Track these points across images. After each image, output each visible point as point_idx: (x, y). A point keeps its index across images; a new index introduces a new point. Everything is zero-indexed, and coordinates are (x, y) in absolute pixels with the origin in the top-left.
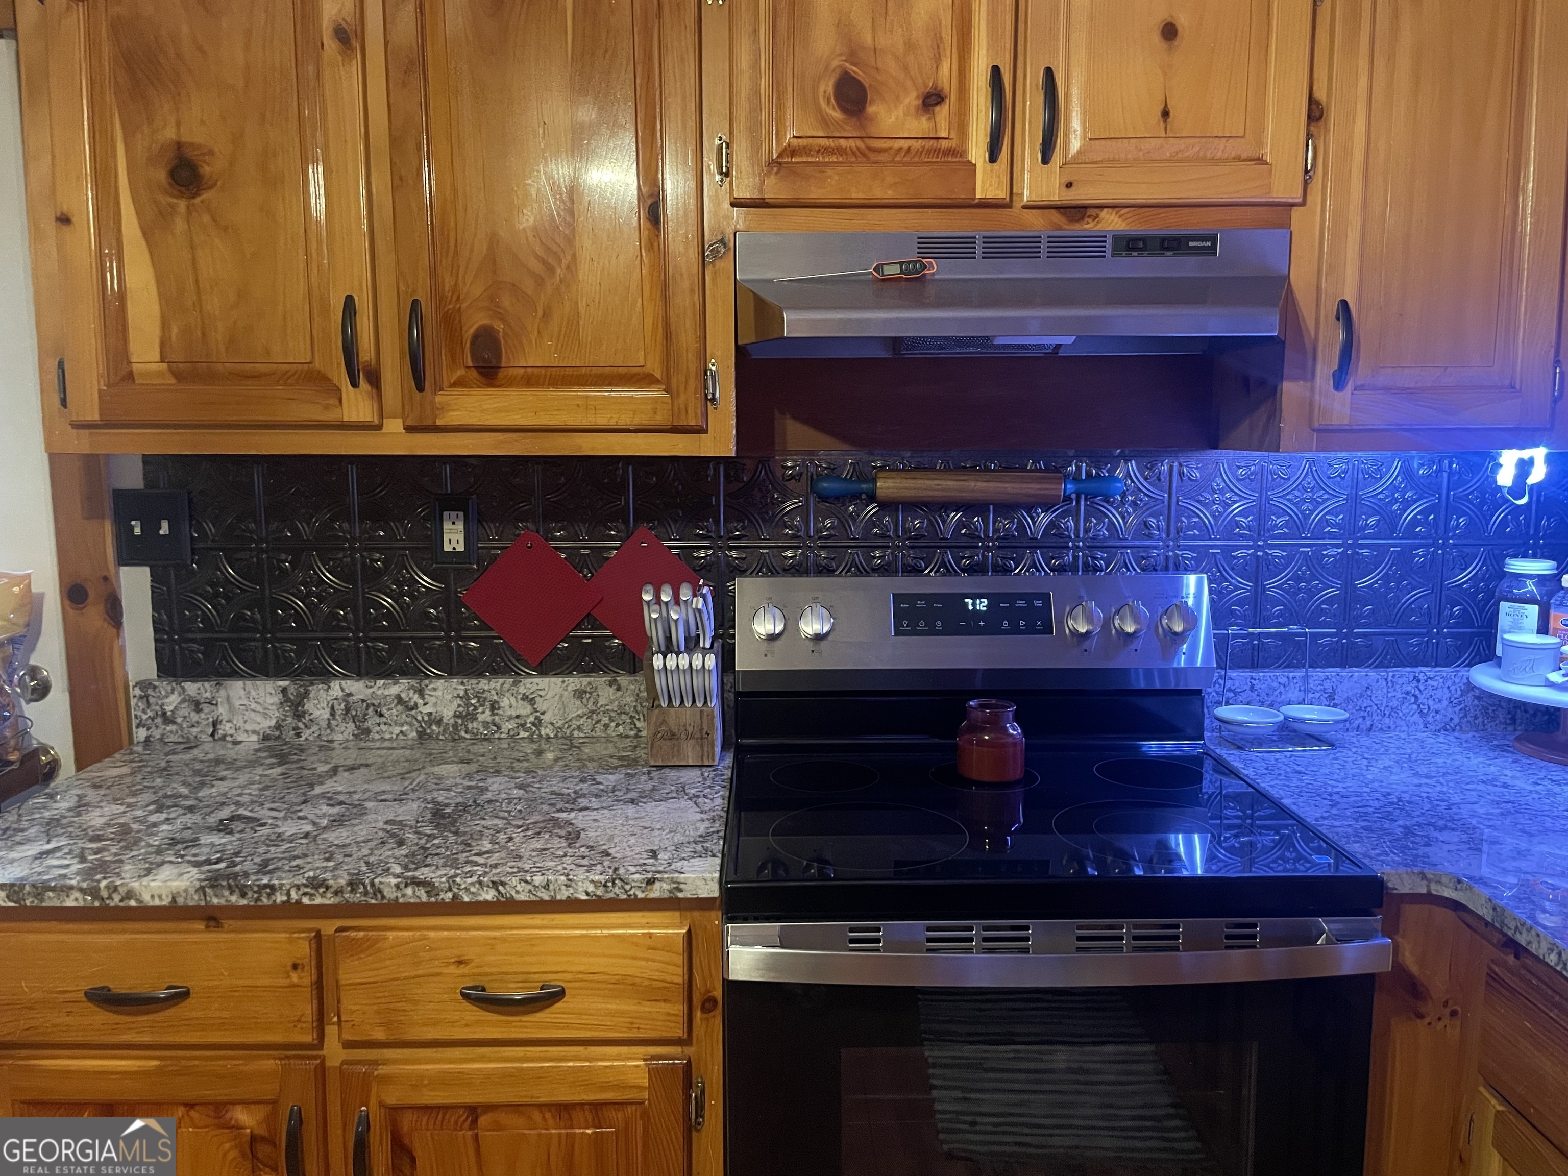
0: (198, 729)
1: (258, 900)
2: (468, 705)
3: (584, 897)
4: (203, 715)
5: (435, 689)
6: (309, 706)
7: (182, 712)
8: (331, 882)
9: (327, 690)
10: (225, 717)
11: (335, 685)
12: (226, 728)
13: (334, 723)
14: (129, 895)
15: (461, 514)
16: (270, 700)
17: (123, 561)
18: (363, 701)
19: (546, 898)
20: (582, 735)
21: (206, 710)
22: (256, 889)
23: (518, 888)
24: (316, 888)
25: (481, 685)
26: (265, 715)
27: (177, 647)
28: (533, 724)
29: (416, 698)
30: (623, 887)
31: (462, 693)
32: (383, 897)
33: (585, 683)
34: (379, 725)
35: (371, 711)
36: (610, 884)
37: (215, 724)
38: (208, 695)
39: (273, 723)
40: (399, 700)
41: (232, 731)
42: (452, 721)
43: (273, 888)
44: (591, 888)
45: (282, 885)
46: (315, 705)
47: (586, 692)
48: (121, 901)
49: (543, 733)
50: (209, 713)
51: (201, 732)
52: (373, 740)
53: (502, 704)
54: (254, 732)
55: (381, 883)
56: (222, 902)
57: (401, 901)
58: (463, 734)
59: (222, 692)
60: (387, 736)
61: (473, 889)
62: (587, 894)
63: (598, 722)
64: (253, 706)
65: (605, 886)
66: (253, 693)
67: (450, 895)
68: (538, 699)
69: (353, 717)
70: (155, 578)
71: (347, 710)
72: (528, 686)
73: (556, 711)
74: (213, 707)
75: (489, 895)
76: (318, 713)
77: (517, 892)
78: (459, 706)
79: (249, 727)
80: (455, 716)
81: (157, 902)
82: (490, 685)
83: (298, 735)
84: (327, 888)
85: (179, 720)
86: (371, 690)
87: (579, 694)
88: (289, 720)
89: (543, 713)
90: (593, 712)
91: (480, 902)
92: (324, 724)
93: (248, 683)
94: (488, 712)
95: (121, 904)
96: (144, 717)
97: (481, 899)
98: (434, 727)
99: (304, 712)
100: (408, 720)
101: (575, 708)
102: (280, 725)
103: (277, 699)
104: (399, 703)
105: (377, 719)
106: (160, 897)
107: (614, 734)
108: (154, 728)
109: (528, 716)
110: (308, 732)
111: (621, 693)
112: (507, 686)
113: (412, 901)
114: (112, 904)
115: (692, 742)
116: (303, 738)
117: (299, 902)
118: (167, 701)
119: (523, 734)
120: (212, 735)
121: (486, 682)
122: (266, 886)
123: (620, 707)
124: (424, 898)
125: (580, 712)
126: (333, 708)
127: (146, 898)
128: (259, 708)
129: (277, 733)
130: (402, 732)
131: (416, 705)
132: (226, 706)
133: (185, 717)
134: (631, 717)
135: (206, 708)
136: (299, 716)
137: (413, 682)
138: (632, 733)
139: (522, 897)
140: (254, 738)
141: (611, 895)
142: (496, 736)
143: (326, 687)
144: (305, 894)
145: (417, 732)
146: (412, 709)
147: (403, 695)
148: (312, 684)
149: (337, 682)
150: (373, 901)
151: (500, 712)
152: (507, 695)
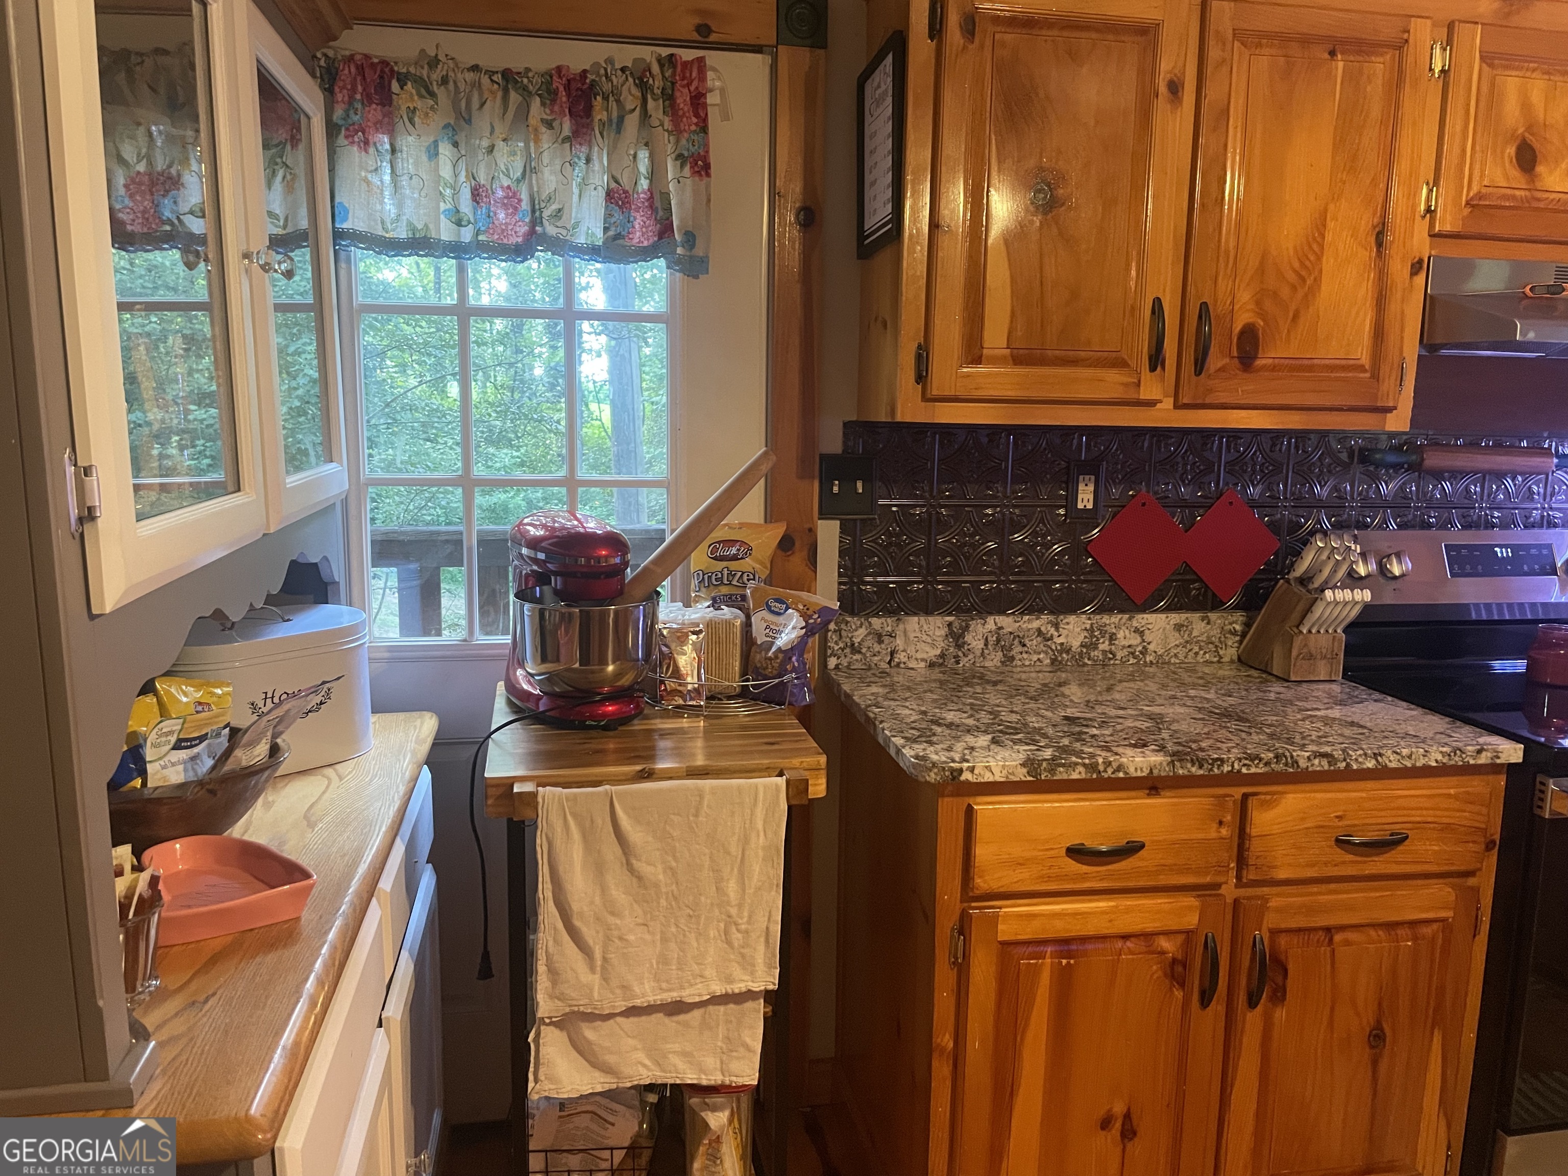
0: (879, 658)
1: (1211, 770)
2: (1092, 636)
3: (1434, 764)
4: (883, 646)
5: (1068, 623)
6: (968, 638)
7: (866, 644)
8: (1263, 756)
9: (984, 625)
10: (901, 648)
11: (990, 620)
12: (901, 657)
13: (986, 651)
14: (1120, 768)
15: (1093, 477)
16: (938, 633)
17: (824, 514)
18: (1011, 633)
19: (1409, 765)
20: (1178, 661)
21: (886, 641)
22: (1210, 761)
23: (1392, 758)
24: (1252, 760)
25: (1104, 620)
26: (933, 646)
27: (855, 588)
28: (1141, 652)
29: (1052, 631)
30: (1461, 756)
31: (1088, 627)
32: (1298, 766)
33: (1183, 618)
34: (1021, 653)
35: (1016, 642)
36: (1452, 754)
37: (892, 653)
38: (889, 629)
39: (938, 652)
40: (1039, 632)
41: (905, 660)
42: (1079, 650)
43: (1222, 761)
44: (1440, 757)
45: (1229, 758)
46: (974, 637)
47: (1183, 626)
48: (1113, 773)
49: (1148, 660)
50: (889, 644)
51: (880, 660)
52: (1016, 666)
53: (1119, 636)
54: (922, 660)
55: (1298, 756)
56: (1186, 772)
57: (1310, 769)
58: (1086, 661)
59: (901, 626)
60: (1027, 663)
61: (1360, 760)
62: (1437, 761)
63: (1190, 650)
64: (925, 637)
65: (1449, 755)
66: (925, 627)
67: (1344, 764)
68: (1147, 632)
69: (1002, 647)
70: (843, 530)
71: (998, 641)
72: (1140, 620)
73: (1160, 641)
74: (892, 639)
75: (1370, 764)
76: (975, 643)
77: (1390, 761)
78: (1085, 637)
79: (919, 656)
80: (1082, 646)
81: (1139, 774)
82: (1111, 620)
83: (958, 663)
84: (1261, 760)
85: (864, 650)
86: (1018, 624)
87: (1178, 627)
88: (952, 649)
89: (1149, 644)
90: (1187, 642)
91: (1363, 770)
92: (978, 653)
93: (922, 618)
94: (1107, 643)
95: (1113, 776)
96: (836, 648)
97: (1365, 767)
98: (1064, 655)
99: (964, 643)
100: (1044, 649)
101: (1175, 639)
102: (944, 654)
103: (943, 631)
104: (1038, 635)
105: (1020, 649)
106: (1141, 770)
107: (1202, 660)
108: (843, 657)
109: (1137, 646)
110: (966, 659)
111: (1209, 626)
112: (1124, 621)
113: (1318, 769)
114: (1106, 775)
115: (1324, 662)
116: (961, 665)
117: (1239, 771)
118: (856, 634)
119: (1132, 661)
120: (889, 663)
121: (1108, 617)
122: (1217, 759)
123: (1208, 637)
124: (1326, 767)
125: (1177, 642)
126: (987, 639)
127: (1132, 770)
128: (929, 640)
129: (941, 661)
130: (1039, 659)
131: (1052, 636)
132: (903, 638)
133: (869, 648)
134: (1216, 647)
135: (886, 639)
136: (959, 646)
137: (1051, 618)
138: (1216, 659)
139: (1393, 765)
140: (922, 665)
141: (1452, 763)
142: (1112, 662)
143: (983, 622)
144: (1244, 765)
145: (1051, 659)
146: (1048, 640)
147: (1043, 629)
148: (973, 619)
149: (993, 617)
150: (1291, 770)
151: (1116, 642)
152: (1123, 628)
